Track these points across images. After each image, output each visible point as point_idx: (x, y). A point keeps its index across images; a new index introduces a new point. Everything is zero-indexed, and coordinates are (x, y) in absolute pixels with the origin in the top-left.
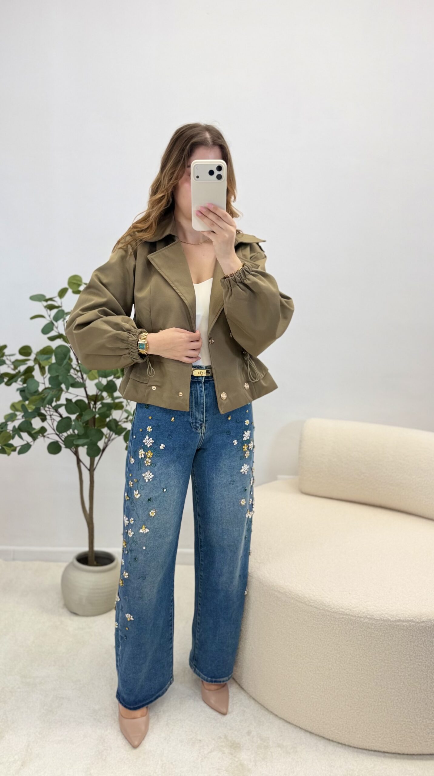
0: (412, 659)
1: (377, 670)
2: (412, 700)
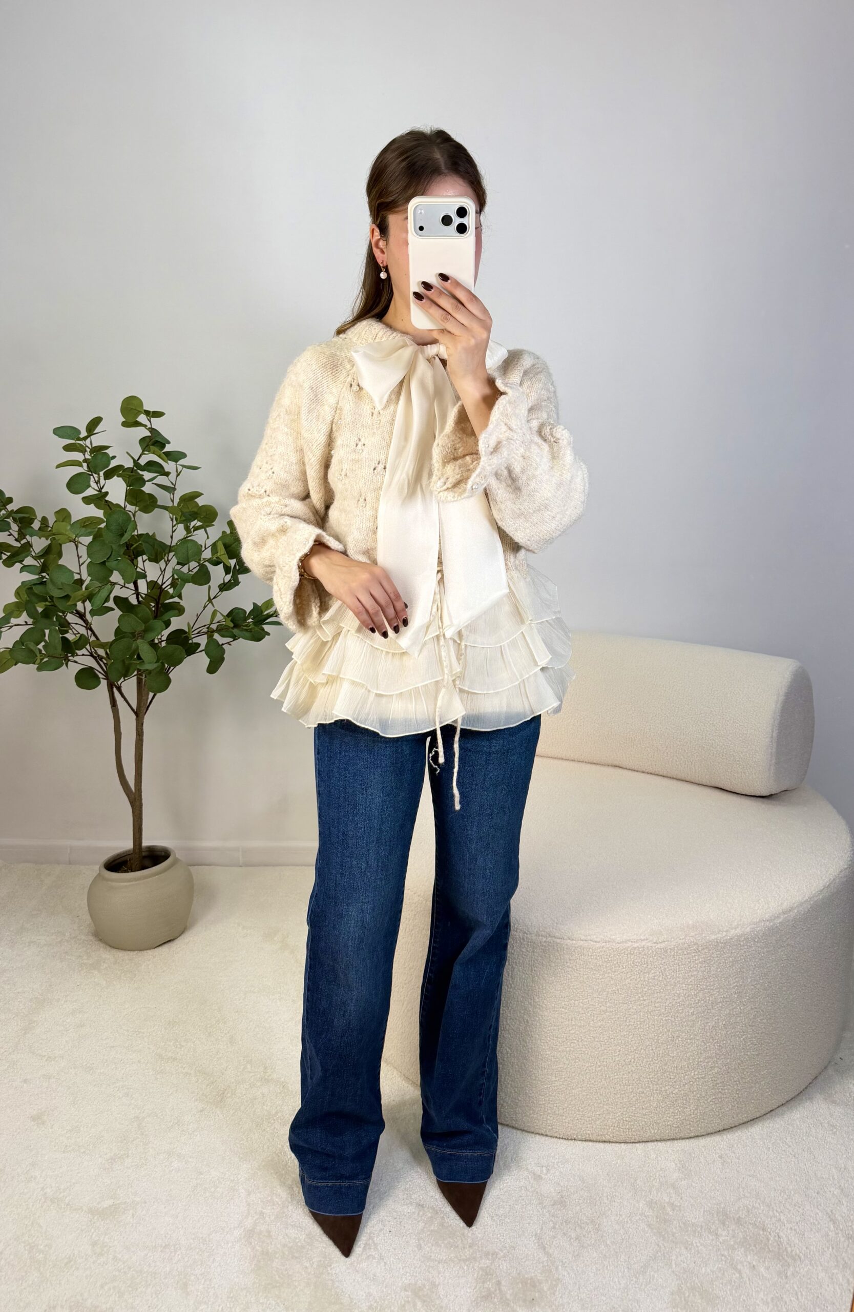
0: (645, 998)
1: (595, 1018)
2: (645, 1060)
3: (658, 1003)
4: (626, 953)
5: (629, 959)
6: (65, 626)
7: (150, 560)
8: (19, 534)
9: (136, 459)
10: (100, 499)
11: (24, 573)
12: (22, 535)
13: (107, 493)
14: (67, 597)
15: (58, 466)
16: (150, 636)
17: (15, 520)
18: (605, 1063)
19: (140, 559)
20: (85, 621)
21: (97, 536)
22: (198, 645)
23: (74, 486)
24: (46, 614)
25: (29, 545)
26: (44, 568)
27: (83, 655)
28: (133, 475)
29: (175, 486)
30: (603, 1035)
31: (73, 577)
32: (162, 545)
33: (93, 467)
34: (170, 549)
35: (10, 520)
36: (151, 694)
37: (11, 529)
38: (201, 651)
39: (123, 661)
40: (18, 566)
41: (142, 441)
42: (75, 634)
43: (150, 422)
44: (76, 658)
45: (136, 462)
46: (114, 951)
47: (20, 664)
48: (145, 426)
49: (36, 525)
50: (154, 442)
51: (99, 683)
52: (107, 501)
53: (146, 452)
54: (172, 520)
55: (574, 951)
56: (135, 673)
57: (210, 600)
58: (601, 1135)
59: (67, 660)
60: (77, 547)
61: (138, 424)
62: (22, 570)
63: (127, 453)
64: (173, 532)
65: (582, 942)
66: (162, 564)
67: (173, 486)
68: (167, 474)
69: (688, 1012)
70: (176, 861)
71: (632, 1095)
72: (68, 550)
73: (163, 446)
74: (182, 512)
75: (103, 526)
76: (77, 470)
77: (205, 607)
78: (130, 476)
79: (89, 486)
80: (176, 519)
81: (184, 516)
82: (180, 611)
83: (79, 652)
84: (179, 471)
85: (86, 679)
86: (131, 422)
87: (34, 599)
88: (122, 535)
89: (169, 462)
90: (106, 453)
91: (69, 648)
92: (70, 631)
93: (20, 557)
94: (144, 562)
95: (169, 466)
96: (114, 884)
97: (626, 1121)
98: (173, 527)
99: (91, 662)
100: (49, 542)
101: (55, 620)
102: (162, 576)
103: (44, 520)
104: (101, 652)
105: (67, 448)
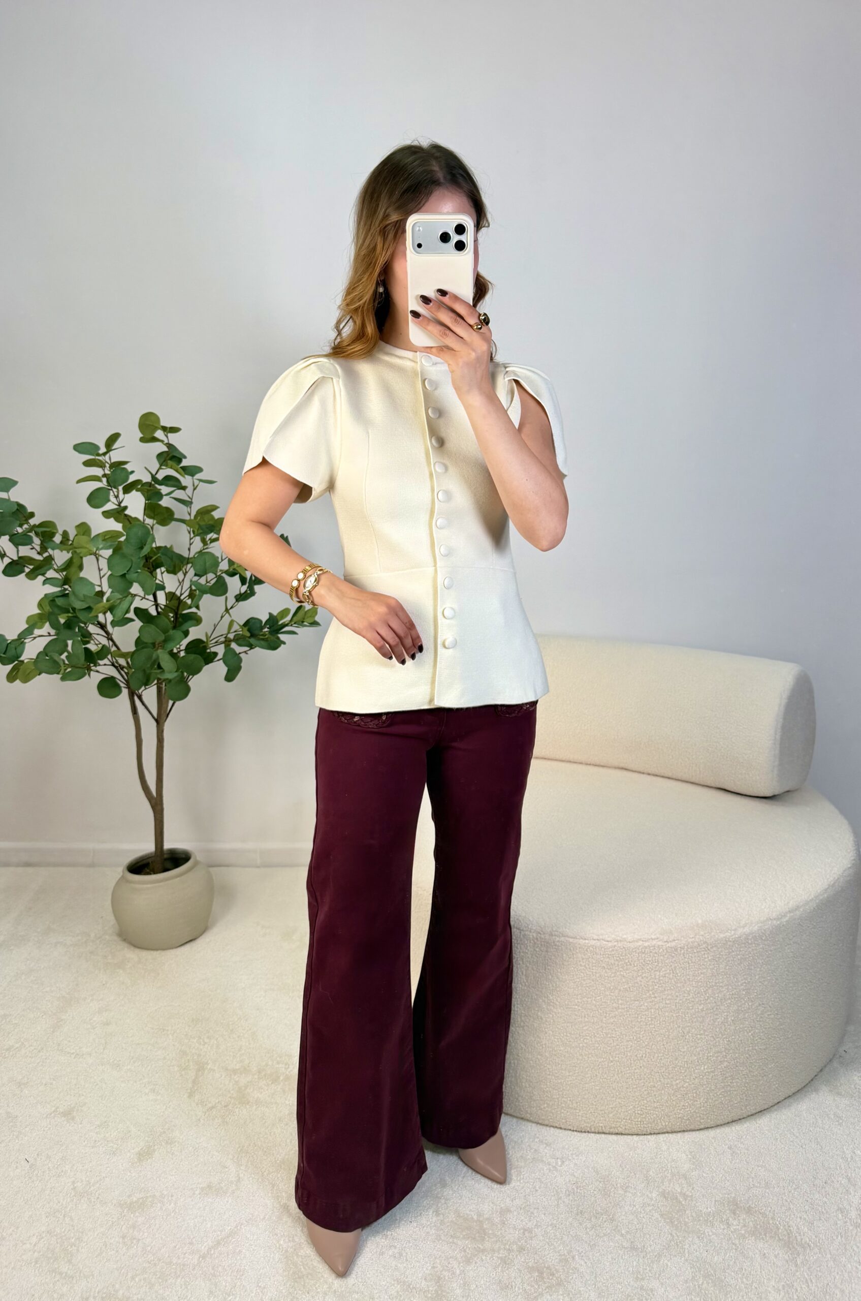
1: (607, 1015)
3: (669, 999)
4: (638, 951)
5: (640, 958)
6: (86, 637)
7: (168, 572)
8: (41, 548)
9: (154, 473)
10: (119, 514)
11: (47, 586)
12: (44, 549)
13: (126, 508)
14: (89, 609)
15: (79, 482)
16: (169, 646)
17: (37, 534)
18: (617, 1058)
19: (158, 571)
20: (107, 632)
21: (117, 550)
22: (216, 654)
23: (95, 499)
24: (69, 625)
25: (50, 558)
26: (66, 581)
27: (105, 665)
28: (151, 490)
29: (192, 499)
30: (616, 1031)
31: (95, 589)
32: (180, 557)
33: (112, 482)
34: (188, 561)
35: (32, 534)
36: (171, 702)
37: (33, 542)
38: (218, 660)
39: (144, 671)
40: (41, 579)
41: (160, 456)
42: (97, 645)
43: (167, 437)
44: (98, 668)
45: (154, 477)
46: (137, 951)
47: (43, 675)
48: (162, 441)
49: (58, 539)
50: (171, 457)
51: (120, 692)
52: (126, 515)
53: (163, 467)
54: (189, 533)
55: (587, 950)
56: (156, 682)
57: (227, 610)
58: (614, 1128)
59: (89, 669)
60: (98, 560)
61: (155, 440)
62: (44, 583)
63: (146, 468)
64: (191, 544)
65: (595, 942)
66: (180, 575)
67: (190, 500)
68: (184, 488)
69: (698, 1009)
70: (197, 863)
71: (644, 1089)
72: (88, 561)
73: (180, 461)
74: (199, 525)
75: (123, 539)
76: (96, 485)
77: (222, 617)
78: (148, 490)
79: (109, 500)
80: (194, 532)
81: (202, 529)
82: (197, 620)
83: (101, 662)
84: (196, 485)
85: (108, 688)
86: (148, 439)
87: (56, 611)
88: (142, 548)
89: (186, 476)
90: (124, 468)
91: (91, 658)
92: (92, 642)
93: (42, 571)
94: (162, 573)
95: (186, 480)
96: (138, 886)
97: (638, 1114)
98: (191, 539)
99: (112, 672)
100: (70, 555)
101: (77, 630)
102: (180, 587)
103: (65, 534)
104: (122, 662)
105: (87, 464)
